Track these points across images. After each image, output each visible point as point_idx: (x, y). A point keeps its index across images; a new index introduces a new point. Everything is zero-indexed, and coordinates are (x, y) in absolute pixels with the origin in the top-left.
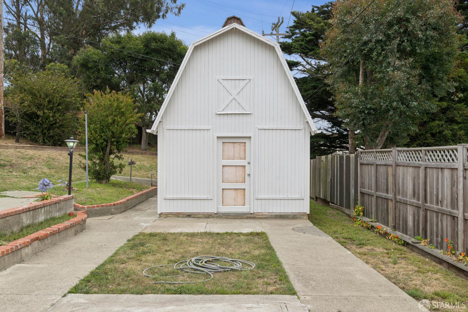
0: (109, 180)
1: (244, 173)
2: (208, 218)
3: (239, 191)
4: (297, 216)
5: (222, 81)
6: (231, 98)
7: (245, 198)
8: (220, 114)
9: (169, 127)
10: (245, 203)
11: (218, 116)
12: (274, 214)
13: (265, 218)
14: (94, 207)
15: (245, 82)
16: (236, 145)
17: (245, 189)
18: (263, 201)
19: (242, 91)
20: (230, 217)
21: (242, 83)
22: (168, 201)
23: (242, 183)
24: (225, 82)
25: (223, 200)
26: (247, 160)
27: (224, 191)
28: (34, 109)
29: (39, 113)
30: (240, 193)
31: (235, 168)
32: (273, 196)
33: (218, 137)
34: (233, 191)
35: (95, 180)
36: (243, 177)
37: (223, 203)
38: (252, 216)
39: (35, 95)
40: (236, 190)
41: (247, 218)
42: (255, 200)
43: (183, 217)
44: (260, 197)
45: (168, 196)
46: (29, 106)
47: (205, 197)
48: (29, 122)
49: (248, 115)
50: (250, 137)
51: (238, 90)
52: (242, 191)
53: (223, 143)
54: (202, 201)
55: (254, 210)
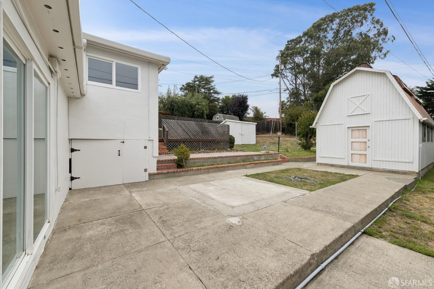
0: (310, 149)
1: (365, 146)
2: (343, 167)
3: (362, 155)
4: (408, 173)
5: (350, 99)
6: (356, 107)
7: (366, 159)
8: (349, 116)
9: (321, 125)
10: (366, 162)
11: (348, 117)
12: (387, 170)
13: (380, 171)
14: (292, 158)
15: (365, 97)
16: (360, 131)
17: (366, 154)
18: (378, 162)
19: (363, 102)
20: (356, 168)
21: (363, 98)
22: (321, 158)
23: (365, 151)
24: (353, 99)
25: (352, 159)
26: (368, 139)
27: (353, 155)
28: (291, 122)
29: (293, 123)
30: (363, 157)
31: (359, 143)
32: (386, 159)
33: (348, 128)
34: (359, 155)
35: (304, 149)
36: (365, 148)
37: (352, 161)
38: (370, 169)
39: (292, 116)
40: (360, 155)
41: (367, 170)
42: (373, 161)
43: (329, 166)
44: (376, 159)
45: (321, 156)
46: (289, 121)
47: (341, 157)
48: (290, 127)
49: (367, 114)
50: (369, 126)
51: (361, 102)
52: (365, 156)
53: (352, 130)
54: (339, 159)
55: (371, 166)
